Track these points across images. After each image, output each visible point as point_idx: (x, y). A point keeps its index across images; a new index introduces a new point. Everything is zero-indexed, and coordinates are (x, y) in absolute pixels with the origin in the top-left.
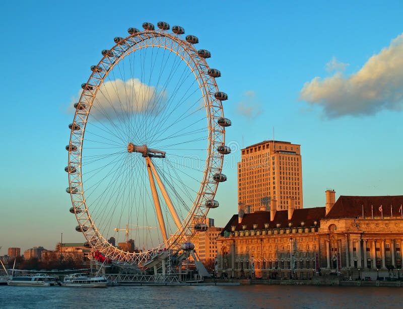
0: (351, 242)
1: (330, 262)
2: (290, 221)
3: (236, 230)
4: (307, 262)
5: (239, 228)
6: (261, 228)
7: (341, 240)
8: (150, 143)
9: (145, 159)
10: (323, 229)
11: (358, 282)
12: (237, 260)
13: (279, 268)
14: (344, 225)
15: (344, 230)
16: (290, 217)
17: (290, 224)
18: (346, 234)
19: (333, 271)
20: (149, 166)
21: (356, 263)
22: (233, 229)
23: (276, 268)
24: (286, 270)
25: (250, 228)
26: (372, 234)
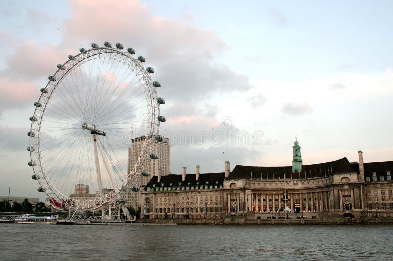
0: (246, 195)
1: (231, 207)
2: (198, 181)
3: (156, 186)
4: (211, 208)
5: (158, 185)
6: (176, 186)
7: (239, 194)
8: (98, 125)
9: (92, 135)
10: (226, 186)
11: (259, 220)
12: (157, 207)
13: (189, 212)
14: (241, 184)
15: (242, 187)
16: (197, 179)
17: (198, 183)
18: (243, 190)
19: (233, 214)
20: (95, 140)
21: (248, 208)
22: (154, 186)
23: (187, 212)
24: (195, 213)
25: (167, 186)
26: (256, 190)
